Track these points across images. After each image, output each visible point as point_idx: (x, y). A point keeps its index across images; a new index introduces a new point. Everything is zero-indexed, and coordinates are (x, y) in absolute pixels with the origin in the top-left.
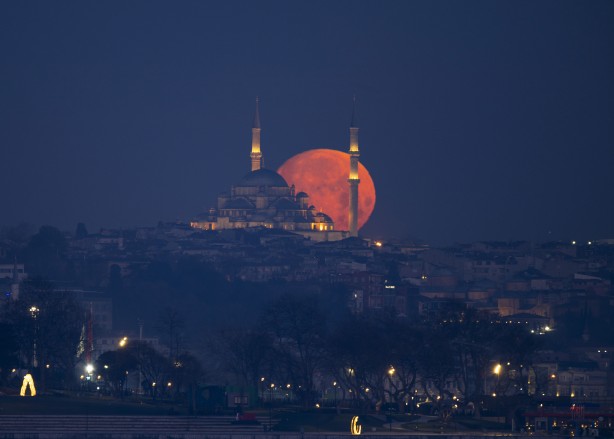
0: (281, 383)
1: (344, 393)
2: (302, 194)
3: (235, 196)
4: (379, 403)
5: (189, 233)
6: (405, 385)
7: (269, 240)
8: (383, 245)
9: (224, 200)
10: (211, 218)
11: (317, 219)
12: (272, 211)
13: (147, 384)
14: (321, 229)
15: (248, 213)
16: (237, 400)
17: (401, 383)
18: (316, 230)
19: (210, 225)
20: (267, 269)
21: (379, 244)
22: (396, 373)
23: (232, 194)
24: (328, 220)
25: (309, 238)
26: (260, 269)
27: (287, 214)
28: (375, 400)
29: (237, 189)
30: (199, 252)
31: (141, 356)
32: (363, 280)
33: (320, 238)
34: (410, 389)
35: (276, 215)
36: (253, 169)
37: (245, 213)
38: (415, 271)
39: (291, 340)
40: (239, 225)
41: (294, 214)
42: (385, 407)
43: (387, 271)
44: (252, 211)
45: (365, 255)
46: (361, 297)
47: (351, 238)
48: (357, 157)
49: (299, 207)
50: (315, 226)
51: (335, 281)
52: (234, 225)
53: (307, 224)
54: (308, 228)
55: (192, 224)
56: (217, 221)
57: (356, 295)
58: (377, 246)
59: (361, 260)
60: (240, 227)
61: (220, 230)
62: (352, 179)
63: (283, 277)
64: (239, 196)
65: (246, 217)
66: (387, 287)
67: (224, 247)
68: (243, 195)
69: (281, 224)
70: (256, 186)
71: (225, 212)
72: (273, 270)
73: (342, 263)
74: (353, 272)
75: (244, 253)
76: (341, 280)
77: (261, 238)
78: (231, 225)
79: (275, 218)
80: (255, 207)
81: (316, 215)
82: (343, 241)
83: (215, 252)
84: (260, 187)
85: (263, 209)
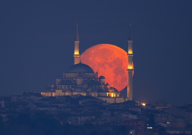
2: (102, 77)
3: (65, 78)
5: (40, 98)
7: (84, 102)
8: (146, 105)
9: (59, 80)
10: (52, 90)
11: (110, 90)
12: (85, 86)
14: (112, 96)
15: (72, 87)
18: (109, 97)
19: (52, 94)
20: (82, 118)
21: (144, 104)
23: (64, 77)
24: (116, 91)
25: (106, 101)
26: (79, 118)
29: (66, 74)
30: (45, 109)
32: (135, 124)
33: (111, 101)
36: (75, 64)
37: (70, 87)
38: (163, 119)
40: (67, 94)
41: (97, 87)
43: (148, 119)
44: (75, 86)
45: (136, 110)
46: (134, 133)
47: (129, 101)
48: (132, 57)
49: (100, 84)
50: (109, 94)
51: (120, 124)
52: (65, 94)
53: (105, 93)
54: (105, 95)
55: (42, 93)
56: (55, 92)
57: (131, 132)
58: (143, 106)
59: (134, 113)
60: (68, 95)
61: (57, 97)
62: (129, 68)
63: (91, 123)
64: (67, 78)
65: (71, 90)
66: (148, 128)
67: (59, 106)
68: (70, 78)
69: (90, 93)
70: (77, 73)
71: (60, 87)
72: (86, 119)
73: (124, 115)
74: (129, 120)
75: (70, 109)
76: (123, 124)
77: (79, 101)
78: (63, 94)
79: (87, 90)
80: (76, 84)
81: (109, 88)
82: (124, 103)
83: (55, 109)
84: (79, 73)
85: (81, 85)
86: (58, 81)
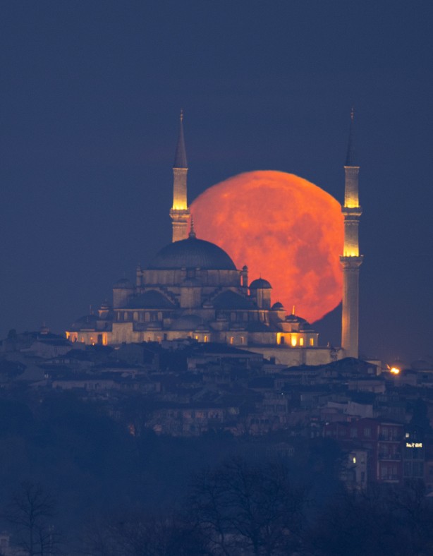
2: (261, 283)
3: (143, 286)
5: (63, 350)
7: (203, 362)
8: (404, 373)
9: (124, 293)
10: (100, 323)
11: (286, 325)
12: (207, 312)
14: (294, 343)
15: (165, 316)
18: (284, 345)
19: (100, 337)
20: (199, 415)
21: (395, 371)
23: (138, 282)
24: (304, 327)
25: (273, 360)
26: (187, 415)
27: (233, 316)
29: (147, 273)
30: (80, 384)
32: (367, 432)
33: (292, 360)
35: (214, 320)
36: (175, 239)
37: (160, 315)
40: (149, 336)
41: (245, 315)
43: (408, 418)
44: (174, 312)
45: (371, 390)
46: (362, 463)
47: (347, 360)
48: (356, 218)
49: (255, 306)
50: (282, 338)
51: (318, 434)
52: (142, 337)
53: (270, 334)
54: (271, 341)
55: (68, 334)
56: (110, 330)
57: (354, 460)
58: (393, 375)
59: (363, 398)
60: (152, 339)
61: (117, 345)
62: (348, 255)
63: (226, 429)
64: (149, 285)
65: (162, 323)
66: (408, 445)
67: (124, 375)
68: (158, 285)
69: (223, 334)
70: (180, 269)
71: (126, 315)
72: (209, 417)
73: (330, 404)
74: (349, 420)
75: (158, 386)
76: (329, 433)
77: (188, 359)
78: (136, 337)
79: (213, 325)
80: (179, 305)
81: (284, 319)
82: (331, 365)
83: (109, 384)
84: (188, 270)
85: (192, 308)
86: (120, 294)
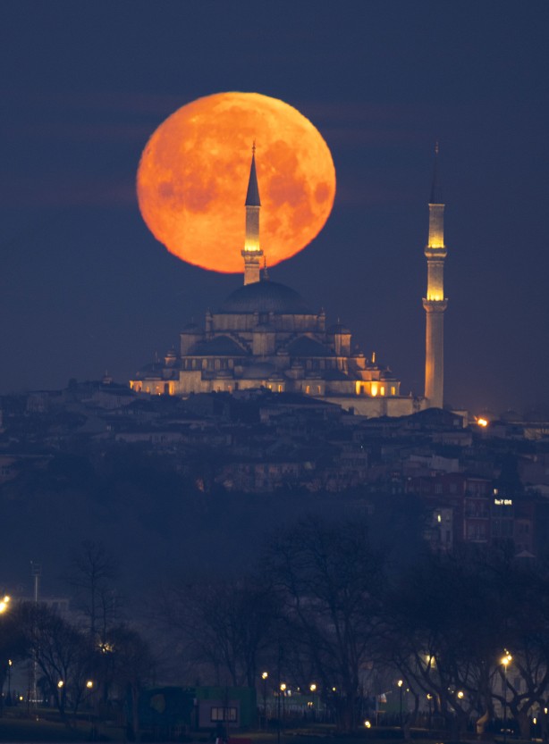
0: (299, 682)
1: (417, 702)
2: (339, 329)
3: (212, 332)
4: (483, 720)
5: (126, 400)
6: (530, 686)
7: (277, 413)
8: (492, 424)
9: (192, 339)
10: (167, 372)
11: (365, 374)
12: (282, 359)
13: (47, 685)
14: (374, 392)
15: (237, 363)
16: (217, 715)
17: (523, 683)
18: (364, 395)
19: (167, 387)
20: (273, 470)
21: (483, 422)
22: (513, 663)
23: (208, 328)
24: (385, 375)
25: (352, 410)
26: (260, 470)
28: (474, 714)
29: (217, 318)
30: (144, 437)
31: (36, 631)
32: (453, 488)
33: (372, 411)
34: (540, 692)
35: (289, 368)
36: (247, 282)
37: (231, 363)
39: (316, 601)
40: (219, 386)
41: (322, 363)
42: (493, 727)
43: (497, 473)
44: (246, 360)
45: (456, 442)
46: (448, 521)
47: (431, 411)
48: (441, 258)
49: (333, 353)
50: (362, 387)
51: (400, 490)
52: (211, 386)
53: (348, 383)
54: (350, 391)
55: (132, 383)
56: (178, 379)
57: (439, 518)
58: (480, 426)
59: (449, 452)
60: (222, 389)
61: (185, 395)
62: (433, 299)
63: (302, 484)
64: (220, 331)
65: (232, 371)
66: (497, 502)
67: (192, 427)
68: (228, 331)
69: (299, 383)
70: (252, 313)
71: (194, 362)
72: (283, 472)
73: (413, 458)
74: (433, 475)
75: (229, 438)
76: (411, 489)
77: (260, 410)
78: (205, 386)
79: (288, 373)
80: (251, 352)
81: (363, 367)
82: (414, 416)
83: (177, 437)
84: (260, 314)
85: (265, 356)
86: (188, 340)
